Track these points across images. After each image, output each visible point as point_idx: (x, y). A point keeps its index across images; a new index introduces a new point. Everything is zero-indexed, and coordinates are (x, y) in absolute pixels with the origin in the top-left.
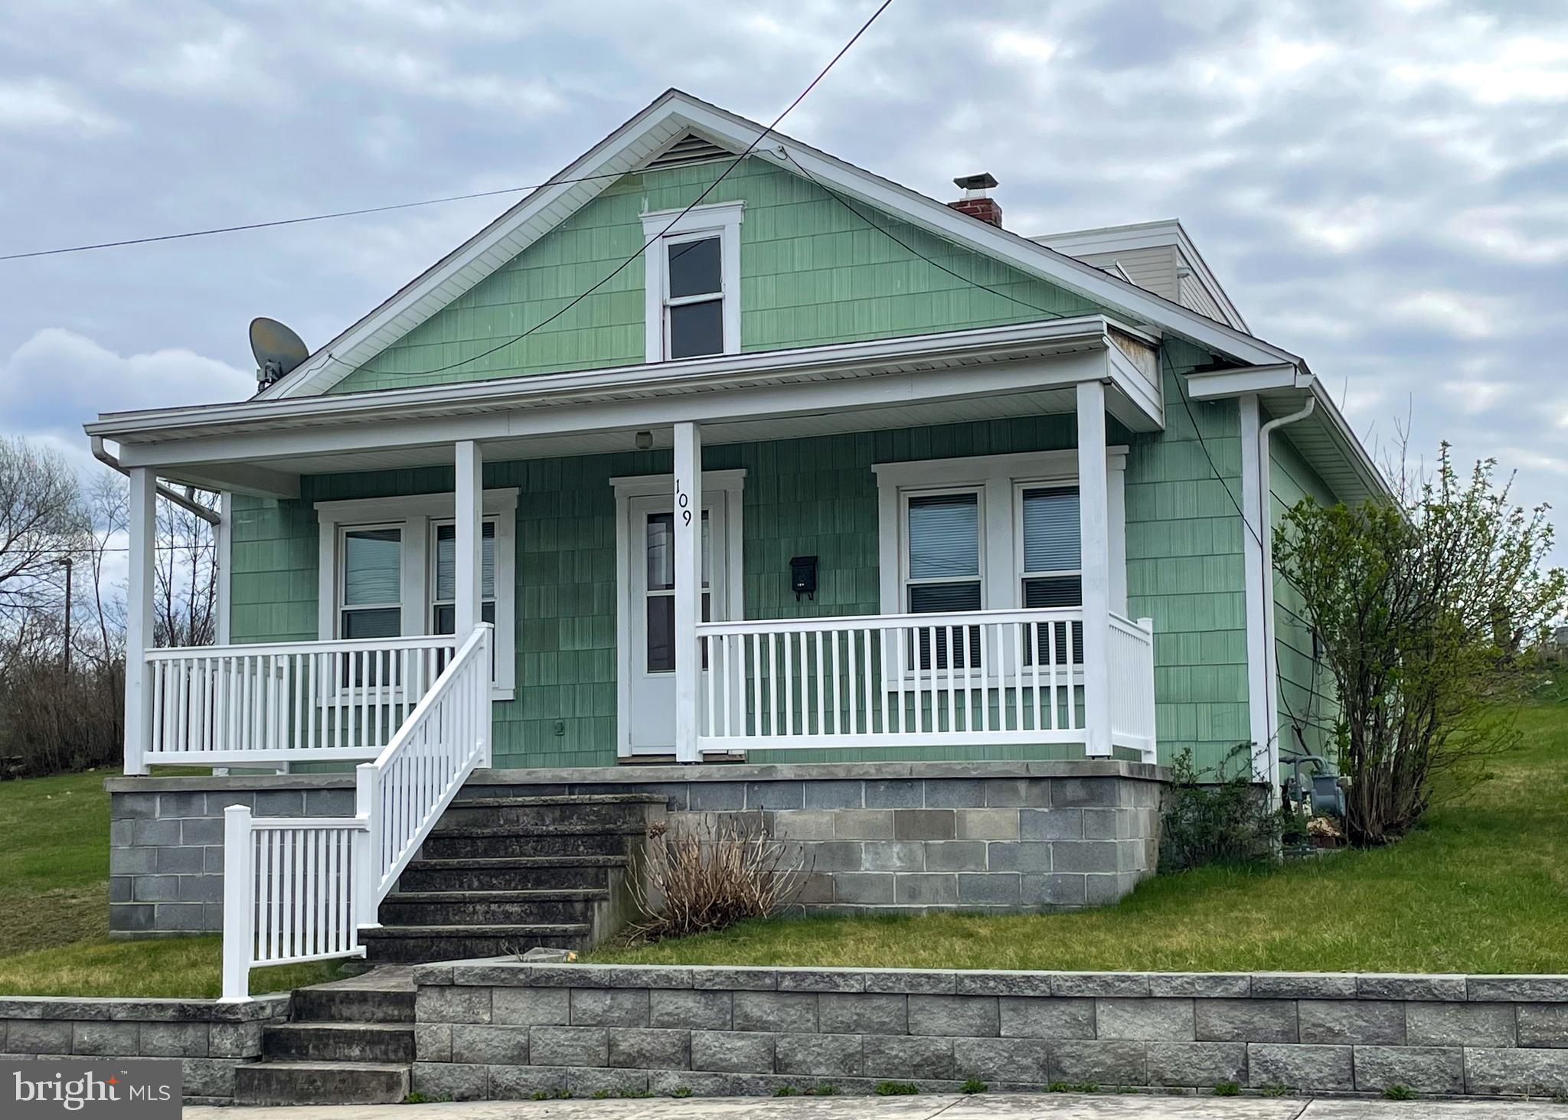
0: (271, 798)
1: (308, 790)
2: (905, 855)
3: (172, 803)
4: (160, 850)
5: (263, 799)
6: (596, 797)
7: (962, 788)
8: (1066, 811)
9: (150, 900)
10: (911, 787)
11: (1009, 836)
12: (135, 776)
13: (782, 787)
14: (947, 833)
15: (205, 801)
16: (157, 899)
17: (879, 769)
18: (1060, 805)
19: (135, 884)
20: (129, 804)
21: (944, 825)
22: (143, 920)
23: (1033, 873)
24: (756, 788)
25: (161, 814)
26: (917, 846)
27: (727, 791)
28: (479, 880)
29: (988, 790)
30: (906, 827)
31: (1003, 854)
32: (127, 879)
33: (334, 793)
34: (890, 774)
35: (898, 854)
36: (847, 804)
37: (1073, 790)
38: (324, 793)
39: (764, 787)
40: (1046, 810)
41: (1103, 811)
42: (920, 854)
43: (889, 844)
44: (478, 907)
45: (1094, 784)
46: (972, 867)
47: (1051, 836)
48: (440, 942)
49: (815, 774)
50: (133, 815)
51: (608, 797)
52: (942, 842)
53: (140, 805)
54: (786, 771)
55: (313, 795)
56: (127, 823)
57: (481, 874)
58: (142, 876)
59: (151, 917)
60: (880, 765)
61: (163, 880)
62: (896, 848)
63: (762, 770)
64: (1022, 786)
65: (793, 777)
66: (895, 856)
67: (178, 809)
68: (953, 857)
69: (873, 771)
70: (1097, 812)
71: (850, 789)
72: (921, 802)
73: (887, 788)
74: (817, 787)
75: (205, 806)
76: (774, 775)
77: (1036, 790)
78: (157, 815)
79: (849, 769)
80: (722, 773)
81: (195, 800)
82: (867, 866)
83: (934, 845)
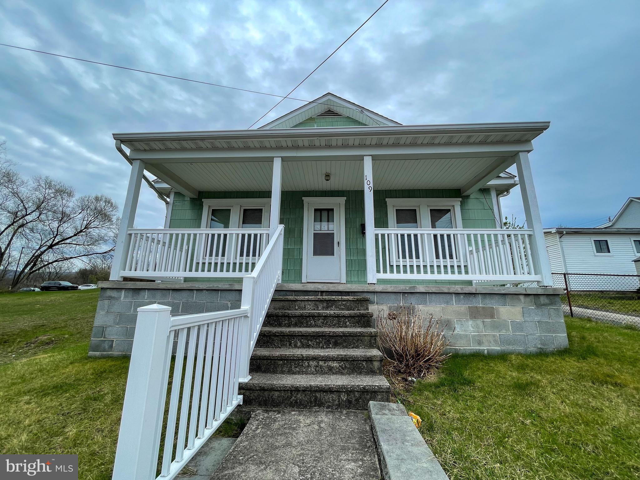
0: (179, 293)
1: (197, 290)
2: (474, 326)
3: (130, 293)
4: (120, 315)
5: (175, 293)
6: (345, 297)
7: (497, 297)
8: (541, 308)
9: (112, 338)
10: (475, 296)
11: (519, 319)
12: (115, 281)
13: (417, 295)
14: (492, 316)
15: (147, 293)
16: (116, 337)
17: (462, 289)
18: (539, 306)
19: (105, 330)
20: (109, 293)
21: (491, 313)
22: (107, 347)
23: (531, 334)
24: (406, 295)
25: (124, 298)
26: (479, 322)
27: (393, 296)
28: (301, 342)
29: (508, 299)
30: (474, 314)
31: (518, 326)
32: (102, 328)
33: (209, 292)
34: (467, 291)
35: (471, 325)
36: (447, 303)
37: (543, 300)
38: (205, 291)
39: (410, 295)
40: (533, 308)
41: (557, 309)
42: (481, 326)
43: (467, 320)
44: (311, 363)
45: (551, 297)
46: (504, 331)
47: (536, 319)
48: (298, 394)
49: (434, 290)
50: (110, 298)
51: (350, 298)
52: (490, 320)
53: (114, 294)
54: (421, 289)
55: (199, 293)
56: (106, 302)
57: (302, 339)
58: (110, 326)
59: (111, 346)
60: (462, 287)
61: (120, 329)
62: (470, 322)
63: (410, 287)
64: (522, 298)
65: (424, 291)
66: (470, 326)
67: (133, 296)
68: (496, 327)
69: (459, 290)
70: (555, 309)
71: (448, 297)
72: (479, 303)
73: (464, 297)
74: (434, 296)
75: (146, 295)
76: (416, 290)
77: (528, 299)
78: (122, 298)
79: (449, 289)
80: (392, 288)
81: (142, 293)
82: (458, 330)
83: (487, 321)
